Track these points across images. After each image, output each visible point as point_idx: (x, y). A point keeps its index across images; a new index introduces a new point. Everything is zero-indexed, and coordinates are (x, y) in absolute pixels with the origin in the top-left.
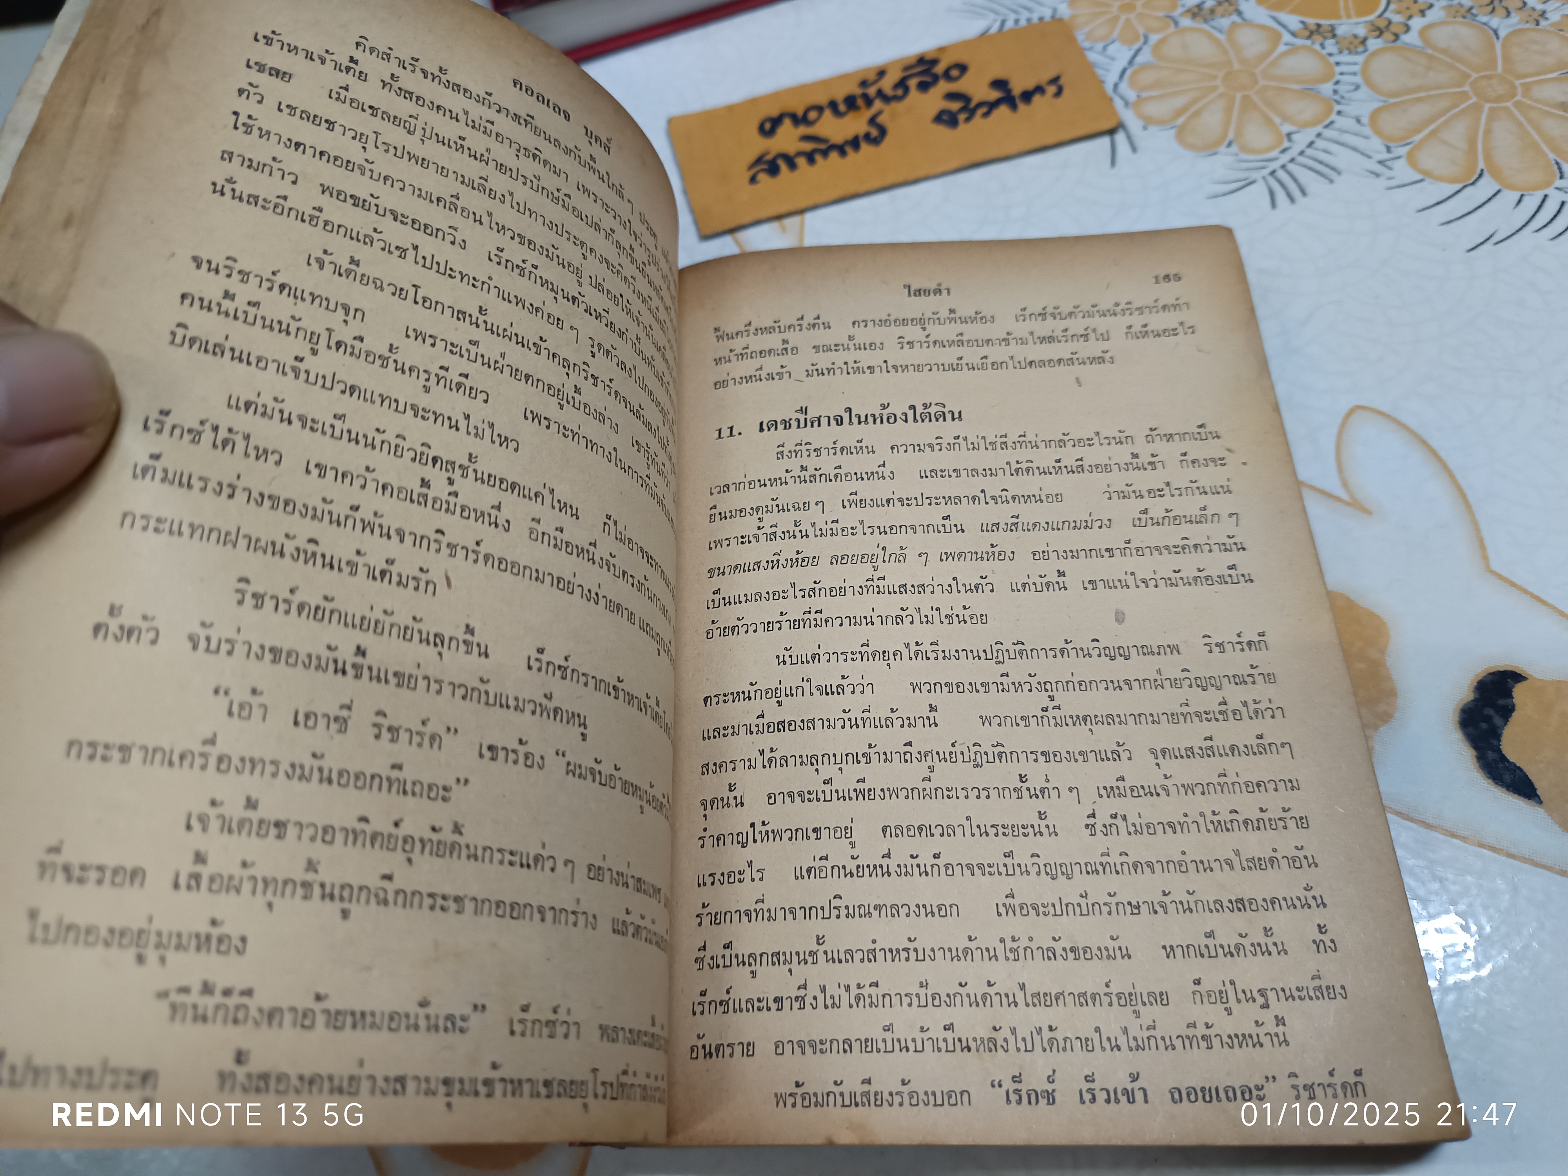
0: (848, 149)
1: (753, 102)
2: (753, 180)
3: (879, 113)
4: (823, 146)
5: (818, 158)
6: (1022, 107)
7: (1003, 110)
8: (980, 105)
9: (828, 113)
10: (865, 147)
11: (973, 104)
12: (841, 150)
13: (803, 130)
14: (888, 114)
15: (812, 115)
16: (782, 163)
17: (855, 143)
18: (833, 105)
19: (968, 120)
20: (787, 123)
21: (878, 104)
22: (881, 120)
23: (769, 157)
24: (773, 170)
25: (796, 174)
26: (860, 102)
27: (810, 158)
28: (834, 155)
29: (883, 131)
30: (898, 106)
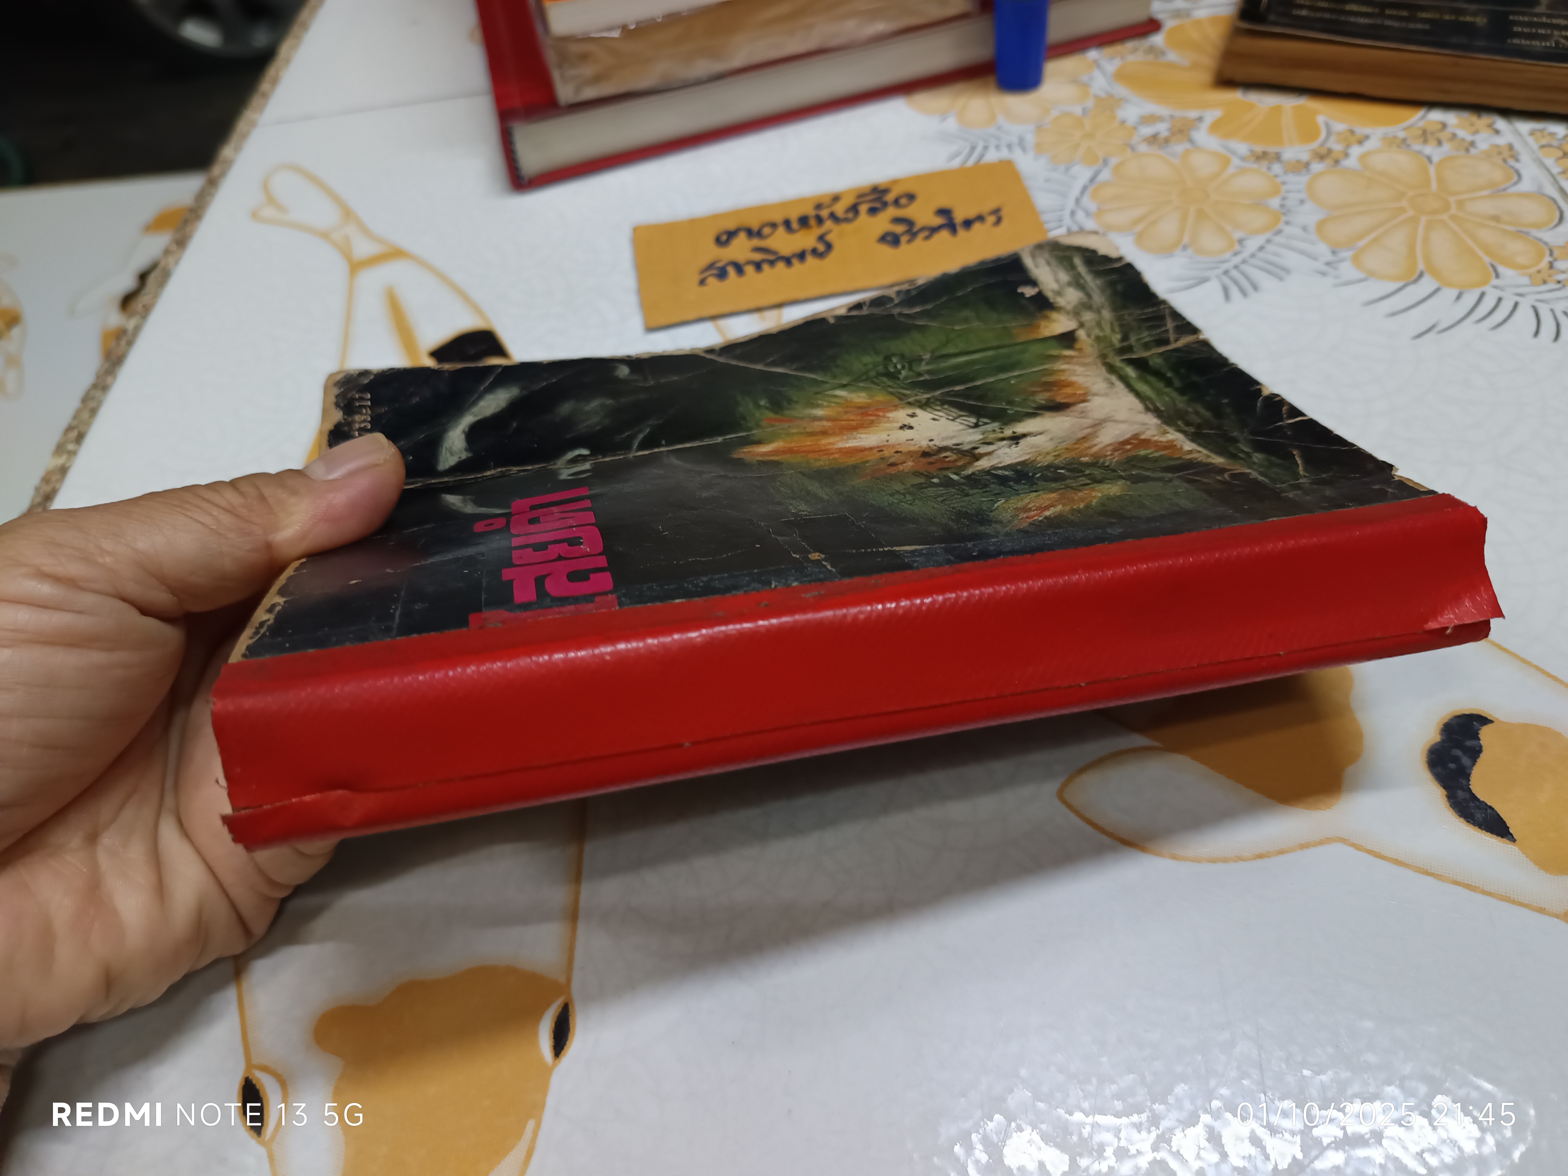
0: (795, 261)
1: (717, 217)
2: (702, 282)
3: (829, 232)
4: (771, 257)
5: (766, 267)
6: (962, 233)
7: (944, 234)
8: (923, 229)
9: (781, 230)
10: (810, 260)
11: (915, 229)
12: (788, 261)
13: (756, 242)
14: (835, 233)
15: (767, 231)
16: (731, 271)
17: (802, 256)
18: (787, 224)
19: (909, 241)
20: (742, 236)
21: (829, 224)
22: (829, 238)
23: (720, 264)
24: (722, 274)
25: (743, 280)
26: (812, 222)
28: (781, 266)
29: (829, 247)
30: (846, 227)
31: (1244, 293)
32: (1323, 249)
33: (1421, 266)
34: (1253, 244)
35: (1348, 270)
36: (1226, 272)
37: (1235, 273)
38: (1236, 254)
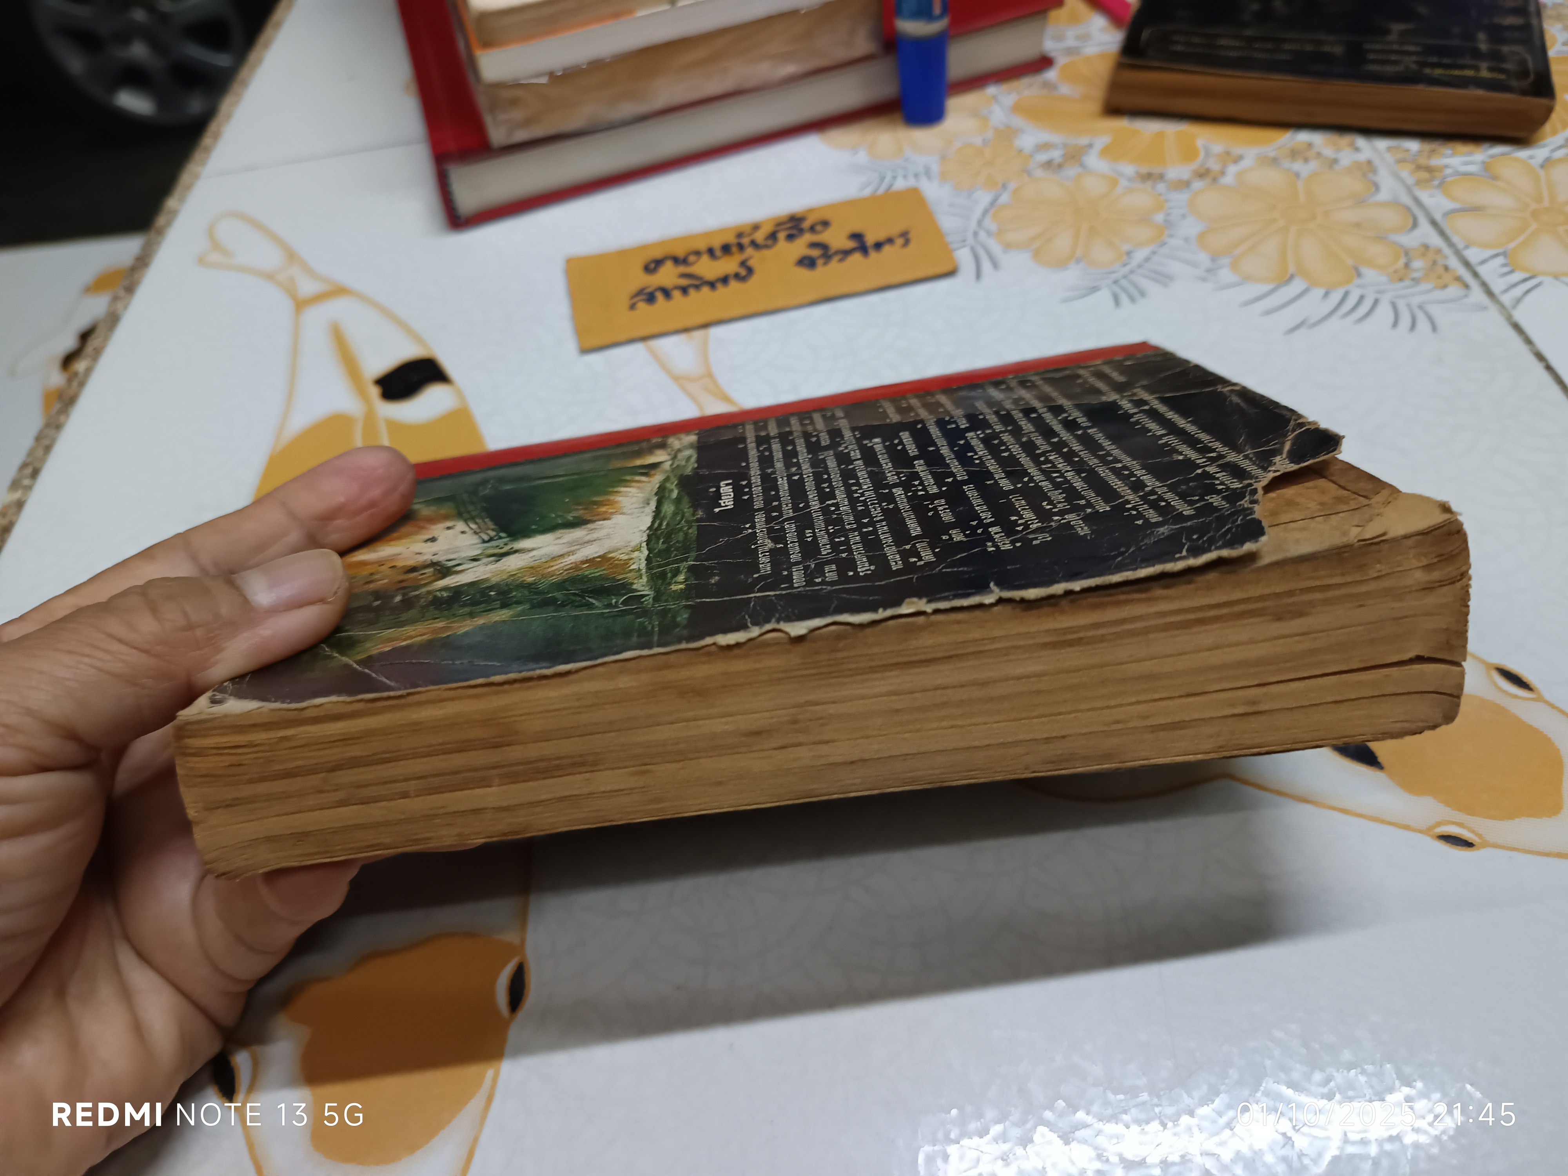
0: (719, 285)
1: (644, 248)
2: (633, 307)
3: (750, 258)
4: (697, 282)
5: (692, 291)
6: (873, 254)
7: (857, 257)
8: (837, 252)
9: (705, 258)
10: (734, 284)
11: (830, 253)
12: (712, 285)
13: (682, 269)
14: (756, 258)
15: (692, 258)
16: (660, 296)
17: (725, 280)
18: (711, 252)
19: (825, 264)
20: (669, 264)
21: (750, 251)
22: (751, 263)
23: (649, 290)
24: (651, 298)
25: (671, 303)
26: (734, 249)
27: (684, 290)
28: (706, 290)
29: (750, 271)
30: (765, 253)
31: (1132, 299)
32: (1203, 258)
33: (1292, 269)
34: (1140, 255)
35: (1226, 275)
36: (1116, 282)
37: (1124, 282)
38: (1125, 265)
